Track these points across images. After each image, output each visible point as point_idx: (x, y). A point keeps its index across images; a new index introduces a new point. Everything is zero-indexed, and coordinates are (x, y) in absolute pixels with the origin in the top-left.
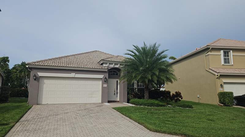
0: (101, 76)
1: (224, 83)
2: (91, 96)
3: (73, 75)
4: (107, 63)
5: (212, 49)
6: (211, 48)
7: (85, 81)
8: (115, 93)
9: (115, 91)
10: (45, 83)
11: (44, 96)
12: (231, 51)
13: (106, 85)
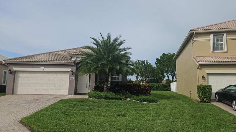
0: (69, 70)
1: (208, 74)
2: (60, 88)
3: (41, 69)
4: (74, 57)
5: (197, 34)
6: (195, 33)
7: (54, 75)
8: (87, 86)
9: (87, 84)
10: (20, 77)
11: (19, 88)
12: (225, 34)
13: (73, 78)
